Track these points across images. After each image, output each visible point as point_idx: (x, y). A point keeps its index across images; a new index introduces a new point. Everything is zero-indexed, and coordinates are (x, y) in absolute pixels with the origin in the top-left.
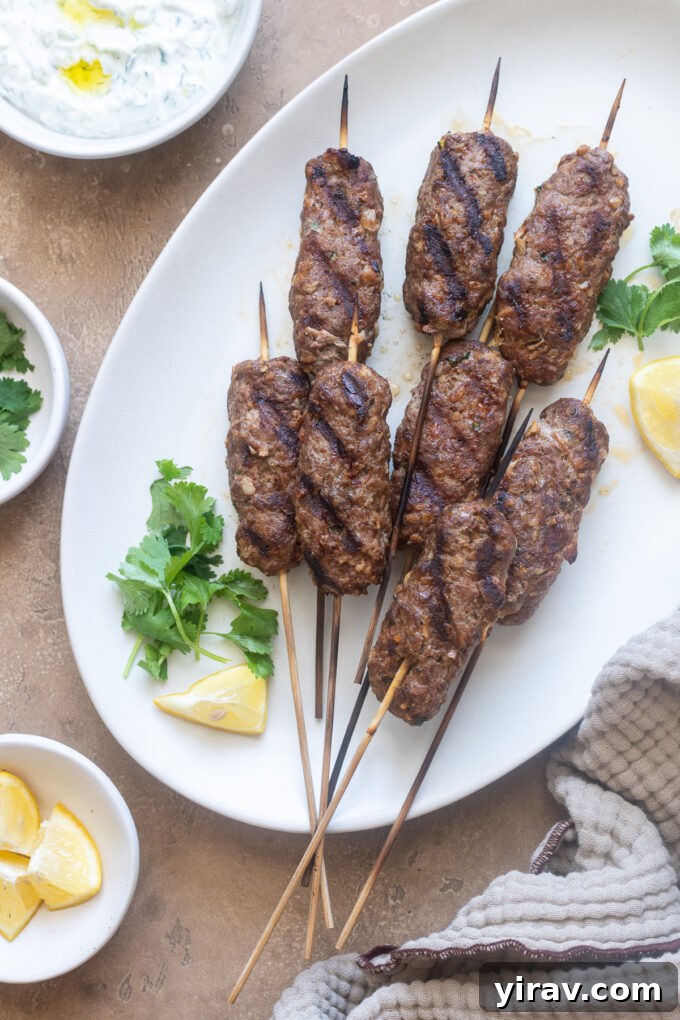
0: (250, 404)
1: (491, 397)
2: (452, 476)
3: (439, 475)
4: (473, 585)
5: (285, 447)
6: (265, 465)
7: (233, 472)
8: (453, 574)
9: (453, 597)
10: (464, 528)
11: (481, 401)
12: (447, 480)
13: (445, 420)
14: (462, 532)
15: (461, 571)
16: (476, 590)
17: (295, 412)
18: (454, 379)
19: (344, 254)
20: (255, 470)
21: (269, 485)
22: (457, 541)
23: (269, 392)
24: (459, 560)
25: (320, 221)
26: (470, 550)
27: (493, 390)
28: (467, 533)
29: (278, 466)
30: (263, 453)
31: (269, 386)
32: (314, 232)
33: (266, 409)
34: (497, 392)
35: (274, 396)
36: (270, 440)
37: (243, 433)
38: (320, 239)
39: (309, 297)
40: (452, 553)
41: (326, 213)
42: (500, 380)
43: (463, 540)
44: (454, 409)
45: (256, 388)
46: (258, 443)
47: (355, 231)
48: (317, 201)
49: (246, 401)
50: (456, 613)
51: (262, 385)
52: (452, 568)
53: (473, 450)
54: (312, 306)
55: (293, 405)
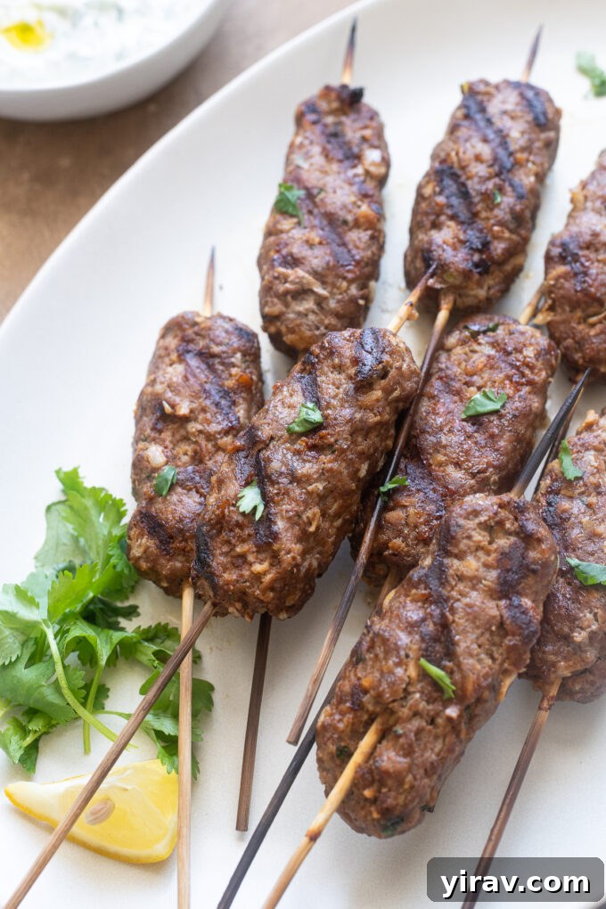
0: (174, 356)
1: (523, 375)
2: (458, 465)
3: (440, 464)
4: (492, 604)
5: (213, 409)
6: (183, 432)
7: (140, 438)
8: (461, 586)
9: (460, 620)
10: (483, 518)
11: (509, 378)
12: (450, 469)
13: (456, 398)
14: (480, 524)
15: (474, 581)
16: (495, 612)
17: (234, 371)
18: (474, 352)
19: (335, 192)
20: (167, 435)
21: (185, 459)
22: (469, 537)
23: (202, 343)
24: (471, 565)
25: (308, 156)
26: (488, 553)
27: (527, 365)
28: (486, 527)
29: (200, 432)
30: (184, 410)
31: (203, 337)
32: (298, 167)
33: (194, 362)
34: (531, 368)
35: (208, 347)
36: (195, 396)
37: (159, 388)
38: (305, 176)
39: (284, 236)
40: (460, 556)
41: (316, 150)
42: (538, 355)
43: (480, 537)
44: (468, 384)
45: (186, 340)
46: (178, 399)
47: (351, 173)
48: (306, 138)
49: (169, 355)
50: (463, 645)
51: (194, 336)
52: (461, 578)
53: (492, 436)
54: (286, 245)
55: (233, 360)
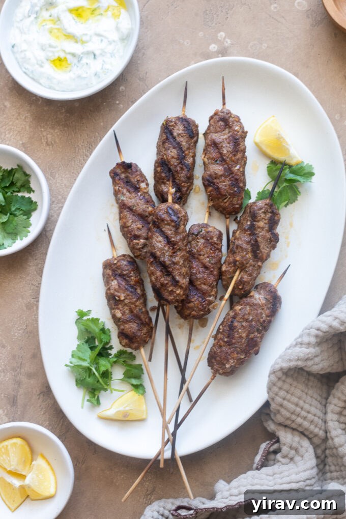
0: (112, 278)
1: (215, 247)
2: (205, 284)
3: (199, 285)
5: (131, 294)
6: (124, 303)
7: (111, 309)
11: (211, 249)
12: (203, 286)
13: (197, 260)
17: (132, 278)
18: (198, 242)
19: (138, 205)
20: (120, 306)
21: (127, 312)
23: (119, 271)
25: (124, 195)
27: (215, 243)
29: (130, 302)
30: (122, 298)
31: (119, 269)
32: (123, 200)
33: (119, 279)
34: (217, 244)
35: (122, 273)
36: (124, 292)
37: (112, 291)
38: (126, 202)
39: (130, 228)
41: (125, 191)
42: (218, 239)
44: (200, 255)
45: (113, 271)
46: (119, 294)
47: (139, 194)
48: (119, 187)
49: (110, 278)
51: (116, 269)
53: (211, 271)
54: (132, 231)
55: (131, 275)
